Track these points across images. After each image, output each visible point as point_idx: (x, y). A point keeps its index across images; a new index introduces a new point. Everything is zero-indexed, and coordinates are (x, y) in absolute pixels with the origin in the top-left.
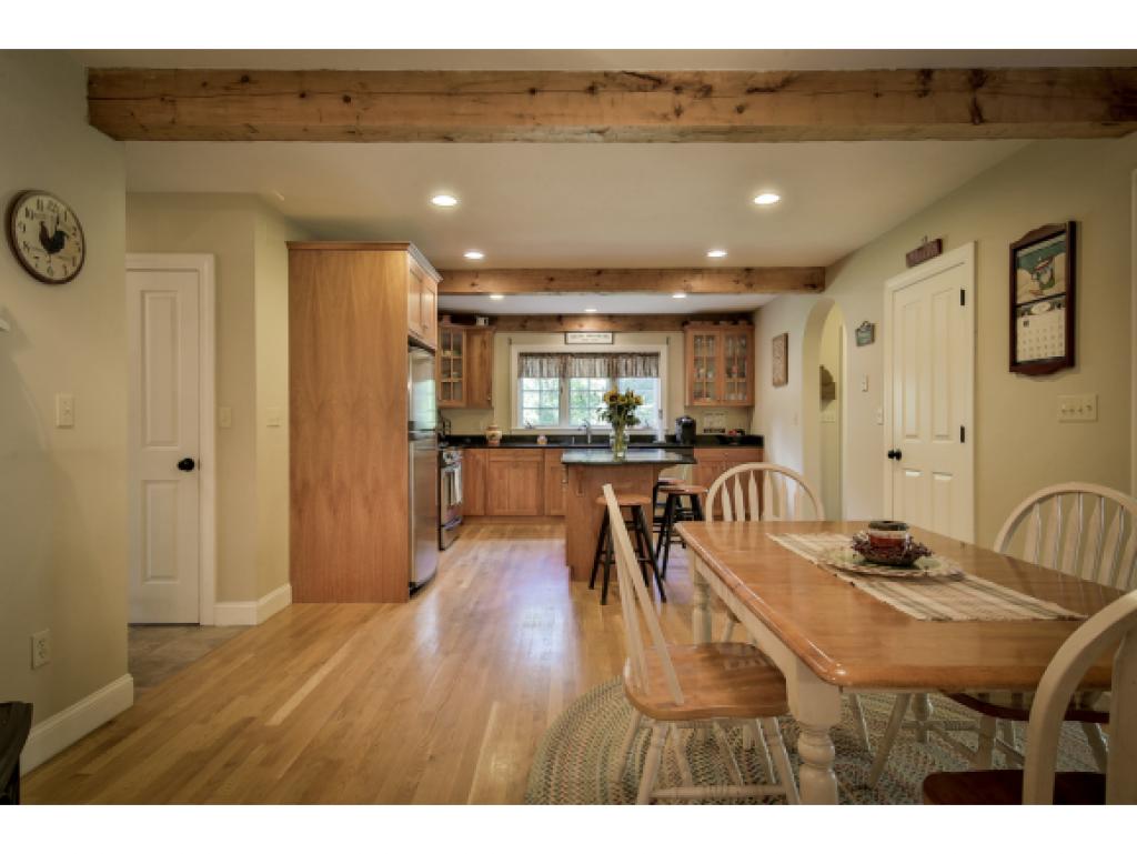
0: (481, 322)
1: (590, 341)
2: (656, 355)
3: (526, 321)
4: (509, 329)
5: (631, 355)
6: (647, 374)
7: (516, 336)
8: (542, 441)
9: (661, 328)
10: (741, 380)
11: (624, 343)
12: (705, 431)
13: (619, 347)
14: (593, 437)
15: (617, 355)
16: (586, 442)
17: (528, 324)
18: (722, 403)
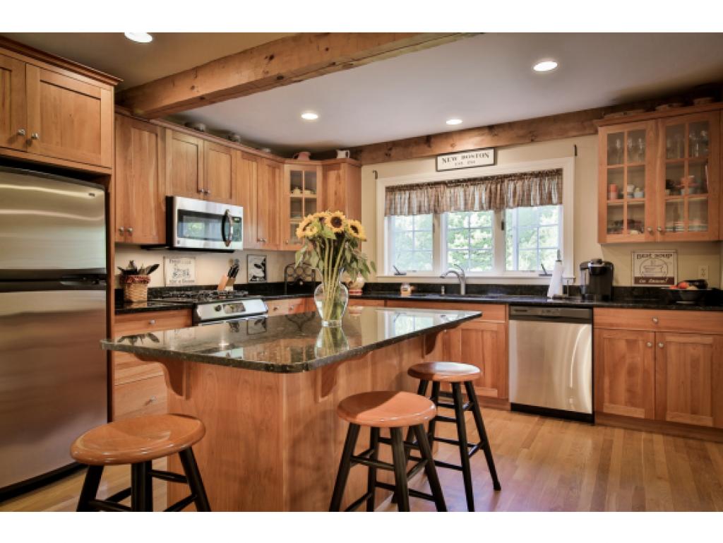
0: (342, 155)
1: (466, 165)
2: (558, 173)
3: (390, 149)
4: (374, 161)
5: (521, 176)
6: (547, 200)
7: (380, 168)
8: (406, 292)
9: (563, 134)
10: (699, 198)
11: (511, 162)
12: (637, 280)
13: (506, 167)
14: (467, 286)
15: (501, 179)
16: (459, 292)
17: (393, 153)
18: (659, 237)
